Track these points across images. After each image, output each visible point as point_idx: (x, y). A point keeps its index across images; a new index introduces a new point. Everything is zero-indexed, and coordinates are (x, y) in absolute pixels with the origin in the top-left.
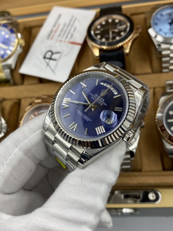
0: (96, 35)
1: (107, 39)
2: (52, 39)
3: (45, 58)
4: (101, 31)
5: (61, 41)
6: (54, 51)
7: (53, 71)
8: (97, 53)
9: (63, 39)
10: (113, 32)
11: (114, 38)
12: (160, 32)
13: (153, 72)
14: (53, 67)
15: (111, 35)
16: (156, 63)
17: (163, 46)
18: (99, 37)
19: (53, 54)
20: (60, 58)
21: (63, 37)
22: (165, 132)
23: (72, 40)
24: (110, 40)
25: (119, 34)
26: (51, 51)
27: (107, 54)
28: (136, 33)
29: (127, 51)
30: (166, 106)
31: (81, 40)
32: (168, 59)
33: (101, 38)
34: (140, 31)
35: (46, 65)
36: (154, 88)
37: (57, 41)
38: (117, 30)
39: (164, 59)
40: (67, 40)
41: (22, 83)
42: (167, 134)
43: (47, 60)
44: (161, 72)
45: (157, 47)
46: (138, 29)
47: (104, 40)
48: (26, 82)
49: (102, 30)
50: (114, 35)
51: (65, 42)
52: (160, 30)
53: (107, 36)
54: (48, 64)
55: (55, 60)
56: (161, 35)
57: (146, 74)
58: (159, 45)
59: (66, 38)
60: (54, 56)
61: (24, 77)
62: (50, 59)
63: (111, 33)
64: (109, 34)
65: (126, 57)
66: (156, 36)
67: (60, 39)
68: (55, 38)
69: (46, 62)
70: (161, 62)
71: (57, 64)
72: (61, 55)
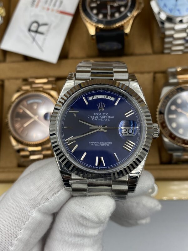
0: (92, 9)
1: (105, 16)
2: (37, 6)
3: (30, 30)
4: (98, 5)
5: (48, 9)
6: (41, 22)
7: (41, 48)
8: (92, 31)
9: (51, 7)
10: (112, 7)
11: (112, 15)
12: (165, 9)
13: (154, 53)
14: (40, 43)
15: (109, 11)
16: (157, 43)
17: (167, 25)
18: (95, 11)
19: (39, 25)
20: (48, 31)
21: (50, 5)
22: (165, 129)
23: (61, 9)
24: (109, 18)
25: (118, 9)
26: (36, 22)
27: (105, 34)
28: (138, 9)
29: (127, 30)
30: (168, 101)
31: (72, 10)
32: (171, 39)
33: (97, 14)
34: (142, 6)
35: (31, 39)
36: (155, 73)
37: (44, 8)
38: (116, 5)
39: (167, 40)
40: (56, 8)
41: (4, 60)
42: (168, 131)
43: (33, 34)
44: (162, 53)
45: (160, 25)
46: (140, 3)
47: (101, 16)
48: (8, 59)
49: (99, 3)
50: (113, 11)
51: (53, 10)
52: (165, 5)
53: (104, 11)
54: (34, 39)
55: (42, 33)
56: (165, 12)
57: (146, 54)
58: (163, 23)
59: (55, 5)
60: (41, 29)
61: (5, 53)
62: (36, 32)
63: (109, 7)
64: (106, 8)
65: (125, 37)
66: (159, 13)
67: (47, 6)
68: (40, 4)
69: (31, 35)
70: (163, 43)
71: (45, 39)
72: (49, 27)
